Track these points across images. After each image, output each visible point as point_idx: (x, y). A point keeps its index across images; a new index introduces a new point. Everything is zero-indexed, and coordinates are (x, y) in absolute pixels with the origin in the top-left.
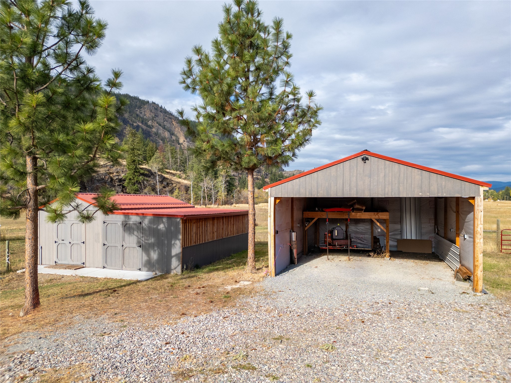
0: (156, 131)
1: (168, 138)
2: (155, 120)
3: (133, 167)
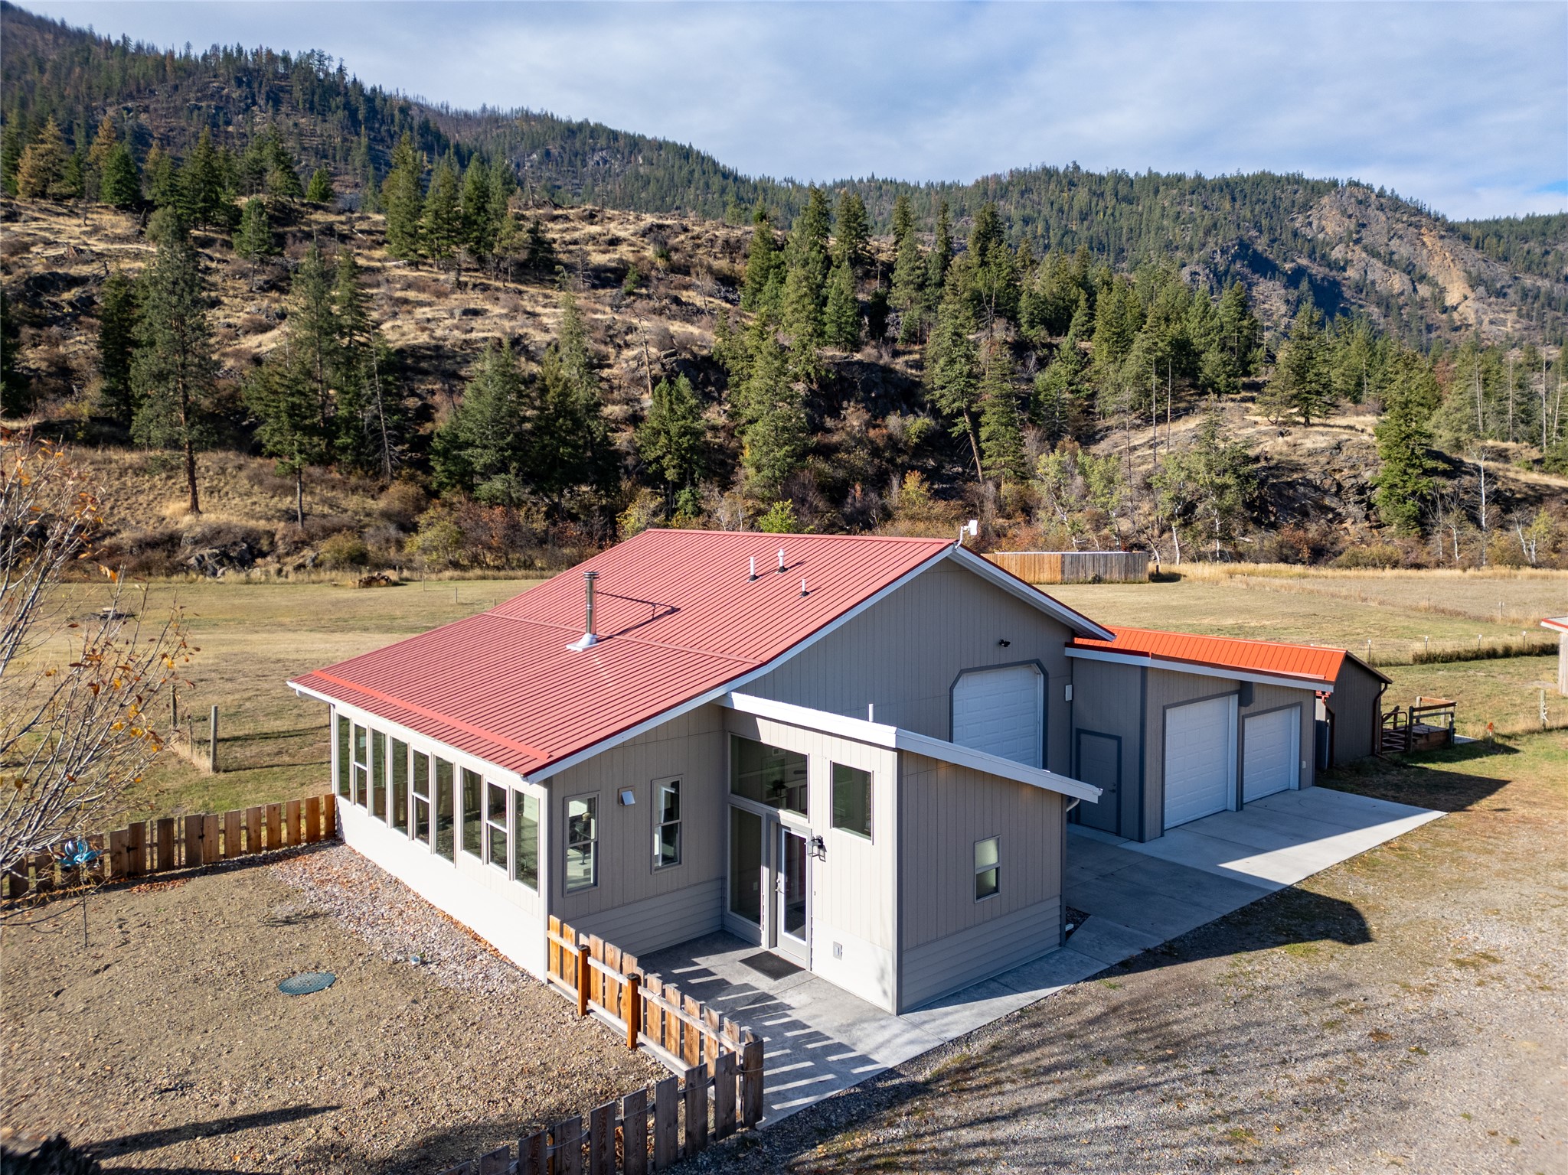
0: (1357, 277)
1: (1402, 293)
2: (1357, 242)
3: (1404, 452)
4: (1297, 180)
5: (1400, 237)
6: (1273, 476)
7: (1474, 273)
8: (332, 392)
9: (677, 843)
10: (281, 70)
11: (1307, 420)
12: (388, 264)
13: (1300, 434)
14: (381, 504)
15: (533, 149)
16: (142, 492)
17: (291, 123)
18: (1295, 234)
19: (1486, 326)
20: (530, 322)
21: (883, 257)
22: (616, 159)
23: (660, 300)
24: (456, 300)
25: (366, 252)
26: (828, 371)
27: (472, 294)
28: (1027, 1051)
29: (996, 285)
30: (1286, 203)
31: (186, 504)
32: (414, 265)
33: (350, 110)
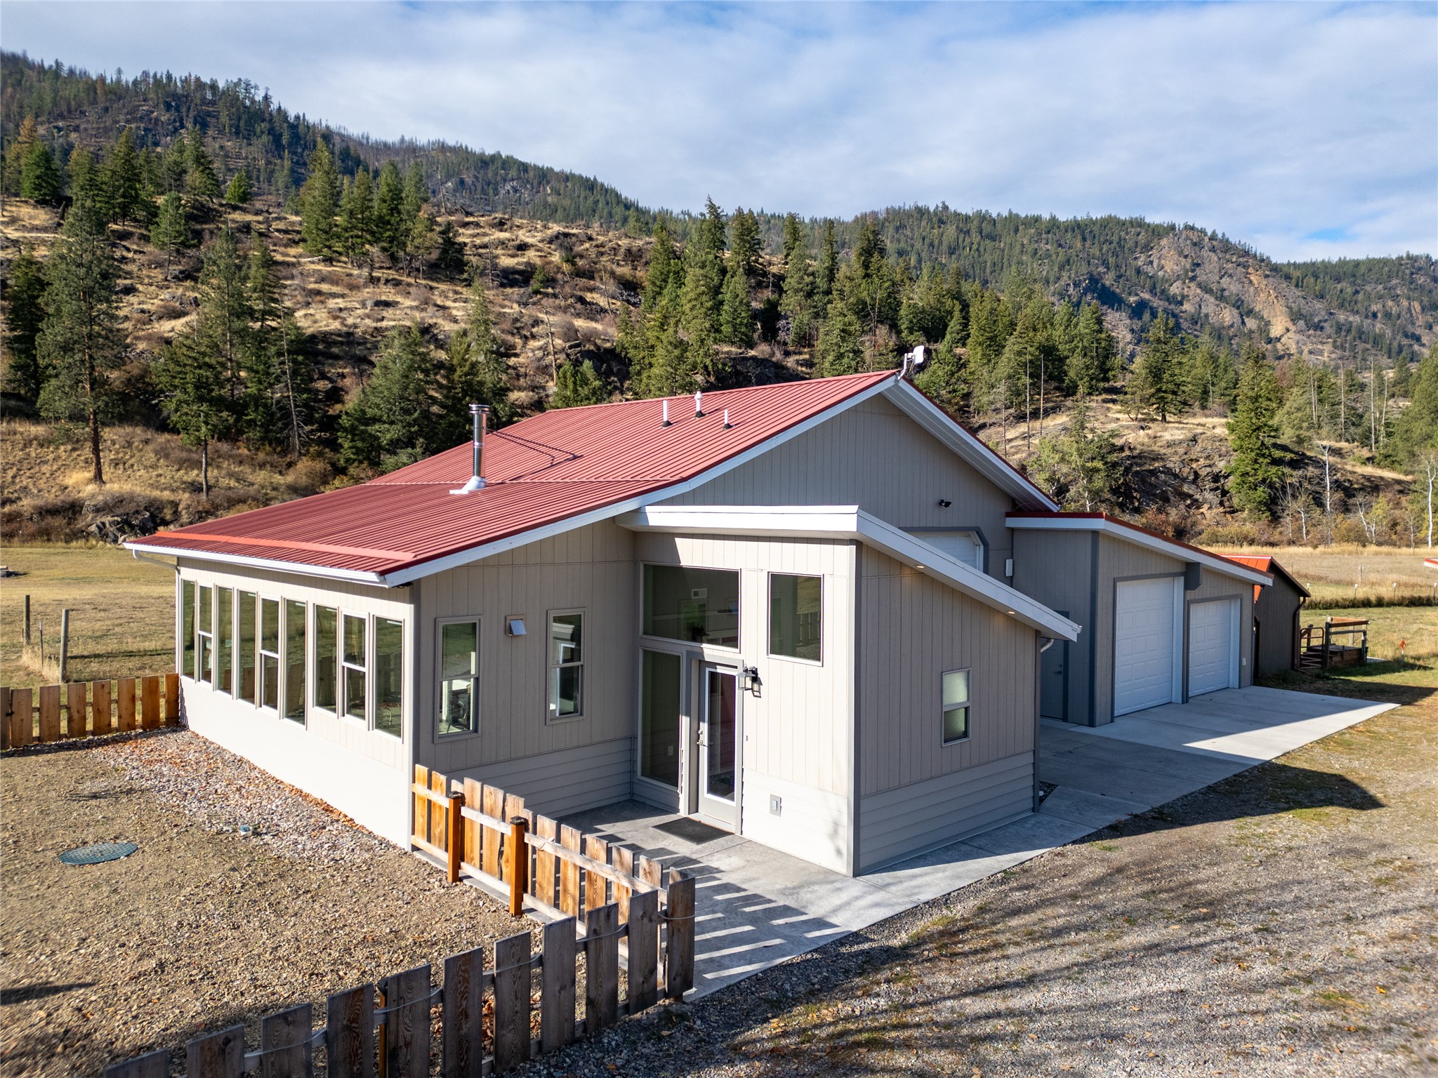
0: (1193, 310)
1: (1232, 326)
2: (1193, 279)
3: (1253, 443)
4: (1139, 224)
5: (1230, 276)
6: (1137, 465)
7: (1295, 308)
8: (243, 374)
9: (579, 696)
10: (209, 96)
11: (1164, 417)
12: (303, 260)
13: (1158, 429)
14: (290, 478)
15: (448, 177)
16: (46, 462)
17: (217, 146)
18: (1138, 271)
19: (1305, 355)
20: (440, 313)
21: (774, 269)
22: (526, 189)
23: (566, 299)
24: (368, 292)
25: (282, 249)
26: (724, 365)
27: (384, 288)
28: (1025, 913)
29: (878, 296)
30: (1130, 244)
31: (89, 474)
32: (329, 260)
33: (274, 135)
